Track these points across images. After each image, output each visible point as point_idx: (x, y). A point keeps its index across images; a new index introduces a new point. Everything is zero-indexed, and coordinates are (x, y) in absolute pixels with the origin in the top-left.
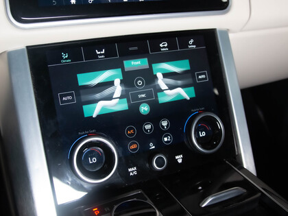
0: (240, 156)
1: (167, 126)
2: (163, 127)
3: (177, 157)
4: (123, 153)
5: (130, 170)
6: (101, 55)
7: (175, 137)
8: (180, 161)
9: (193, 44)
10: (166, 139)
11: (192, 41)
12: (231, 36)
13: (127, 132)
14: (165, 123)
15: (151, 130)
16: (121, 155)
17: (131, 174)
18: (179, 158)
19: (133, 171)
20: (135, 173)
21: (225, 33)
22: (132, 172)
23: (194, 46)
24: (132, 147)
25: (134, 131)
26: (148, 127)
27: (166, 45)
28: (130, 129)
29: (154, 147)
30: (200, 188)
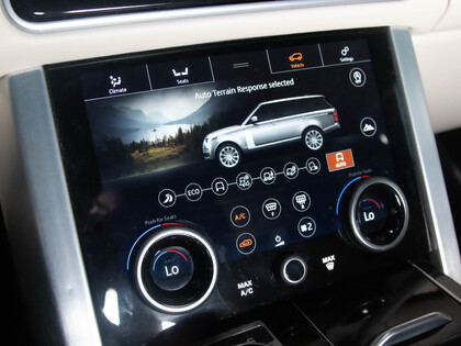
0: (436, 254)
1: (306, 204)
2: (298, 206)
3: (324, 260)
4: (226, 256)
5: (240, 286)
6: (182, 78)
7: (320, 224)
8: (330, 267)
9: (348, 56)
10: (304, 228)
11: (346, 50)
12: (416, 40)
13: (233, 218)
14: (301, 200)
15: (276, 212)
16: (223, 260)
17: (243, 293)
18: (329, 262)
19: (246, 287)
20: (250, 291)
21: (406, 34)
22: (245, 289)
23: (351, 59)
24: (244, 244)
25: (246, 215)
26: (271, 207)
27: (300, 58)
28: (238, 212)
29: (283, 243)
30: (365, 311)
